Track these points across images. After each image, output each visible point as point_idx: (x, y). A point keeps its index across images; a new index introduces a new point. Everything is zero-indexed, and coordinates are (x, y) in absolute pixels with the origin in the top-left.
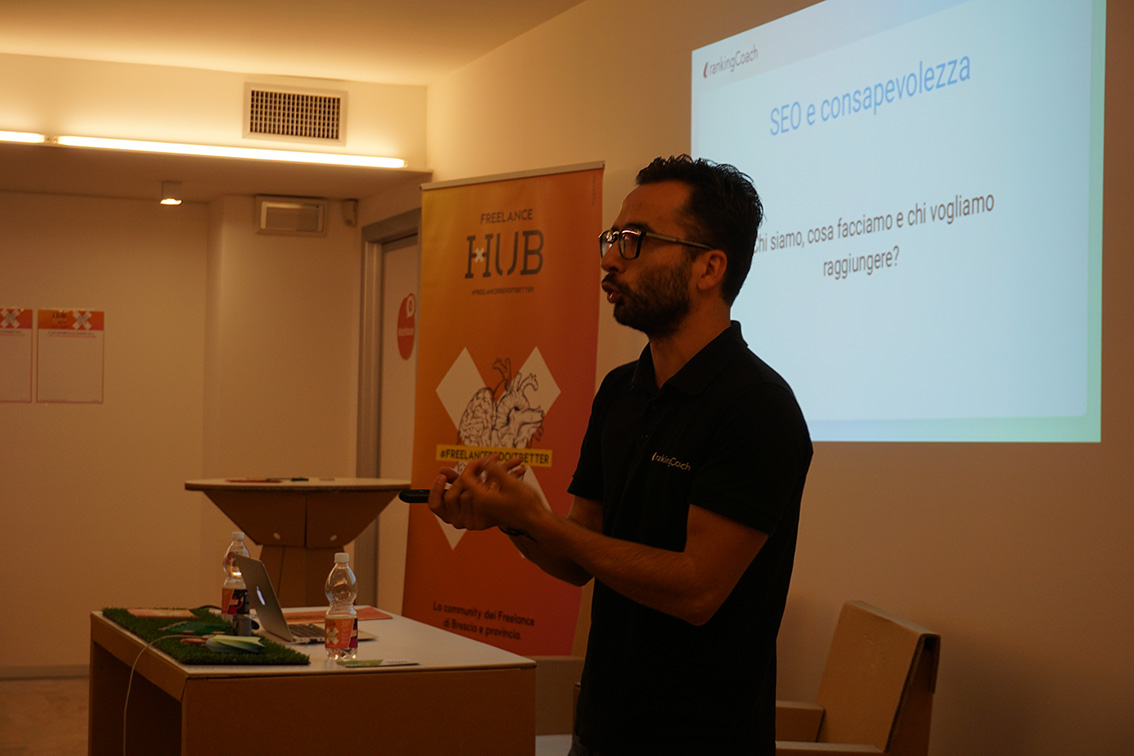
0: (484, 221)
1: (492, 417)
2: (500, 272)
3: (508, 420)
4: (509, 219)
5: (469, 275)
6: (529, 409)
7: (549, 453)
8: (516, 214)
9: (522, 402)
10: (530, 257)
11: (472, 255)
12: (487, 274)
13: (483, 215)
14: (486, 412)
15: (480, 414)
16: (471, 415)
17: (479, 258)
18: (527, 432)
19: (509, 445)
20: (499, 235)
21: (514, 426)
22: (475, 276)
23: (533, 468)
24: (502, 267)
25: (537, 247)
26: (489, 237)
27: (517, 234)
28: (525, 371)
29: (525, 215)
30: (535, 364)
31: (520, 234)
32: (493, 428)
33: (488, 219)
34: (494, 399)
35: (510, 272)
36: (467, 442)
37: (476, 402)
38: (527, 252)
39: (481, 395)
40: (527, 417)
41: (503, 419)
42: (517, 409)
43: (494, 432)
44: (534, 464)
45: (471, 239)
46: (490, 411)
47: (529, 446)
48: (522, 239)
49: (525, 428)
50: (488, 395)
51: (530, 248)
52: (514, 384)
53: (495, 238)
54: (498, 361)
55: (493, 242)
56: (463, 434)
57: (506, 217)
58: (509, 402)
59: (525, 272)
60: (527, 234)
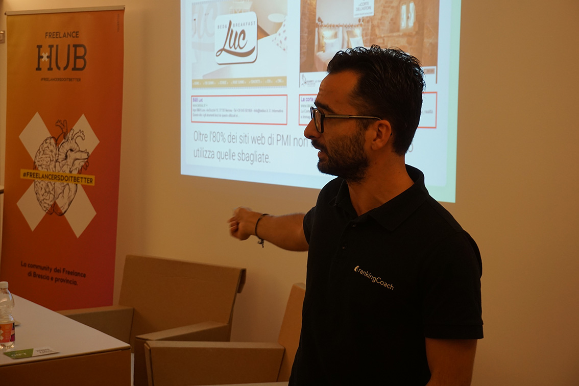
0: (47, 37)
1: (56, 154)
2: (59, 68)
3: (66, 156)
4: (64, 36)
5: (39, 69)
6: (79, 151)
7: (93, 177)
8: (68, 33)
9: (74, 146)
10: (77, 60)
11: (40, 57)
12: (50, 69)
13: (46, 33)
14: (52, 151)
15: (48, 152)
16: (42, 152)
17: (45, 59)
18: (79, 164)
19: (67, 172)
20: (57, 46)
21: (70, 160)
22: (42, 69)
23: (83, 186)
24: (59, 65)
25: (82, 54)
26: (51, 47)
27: (69, 46)
28: (76, 128)
29: (74, 35)
30: (82, 124)
31: (71, 46)
32: (56, 161)
33: (50, 36)
34: (57, 144)
35: (65, 68)
36: (40, 168)
37: (45, 145)
38: (76, 57)
39: (48, 141)
40: (78, 155)
41: (64, 156)
42: (71, 150)
43: (57, 163)
44: (83, 183)
45: (39, 47)
46: (54, 151)
47: (80, 172)
48: (72, 49)
49: (77, 162)
50: (53, 141)
51: (78, 55)
52: (70, 135)
53: (55, 47)
54: (59, 121)
55: (54, 49)
56: (37, 164)
57: (62, 35)
58: (67, 146)
59: (74, 69)
60: (76, 46)
